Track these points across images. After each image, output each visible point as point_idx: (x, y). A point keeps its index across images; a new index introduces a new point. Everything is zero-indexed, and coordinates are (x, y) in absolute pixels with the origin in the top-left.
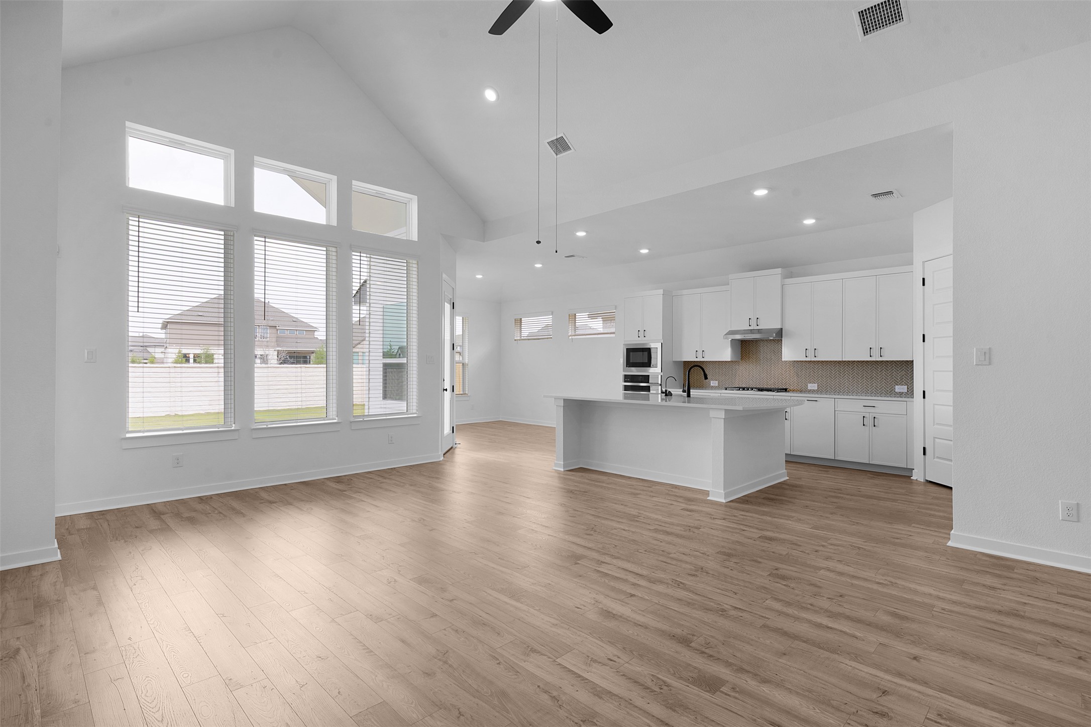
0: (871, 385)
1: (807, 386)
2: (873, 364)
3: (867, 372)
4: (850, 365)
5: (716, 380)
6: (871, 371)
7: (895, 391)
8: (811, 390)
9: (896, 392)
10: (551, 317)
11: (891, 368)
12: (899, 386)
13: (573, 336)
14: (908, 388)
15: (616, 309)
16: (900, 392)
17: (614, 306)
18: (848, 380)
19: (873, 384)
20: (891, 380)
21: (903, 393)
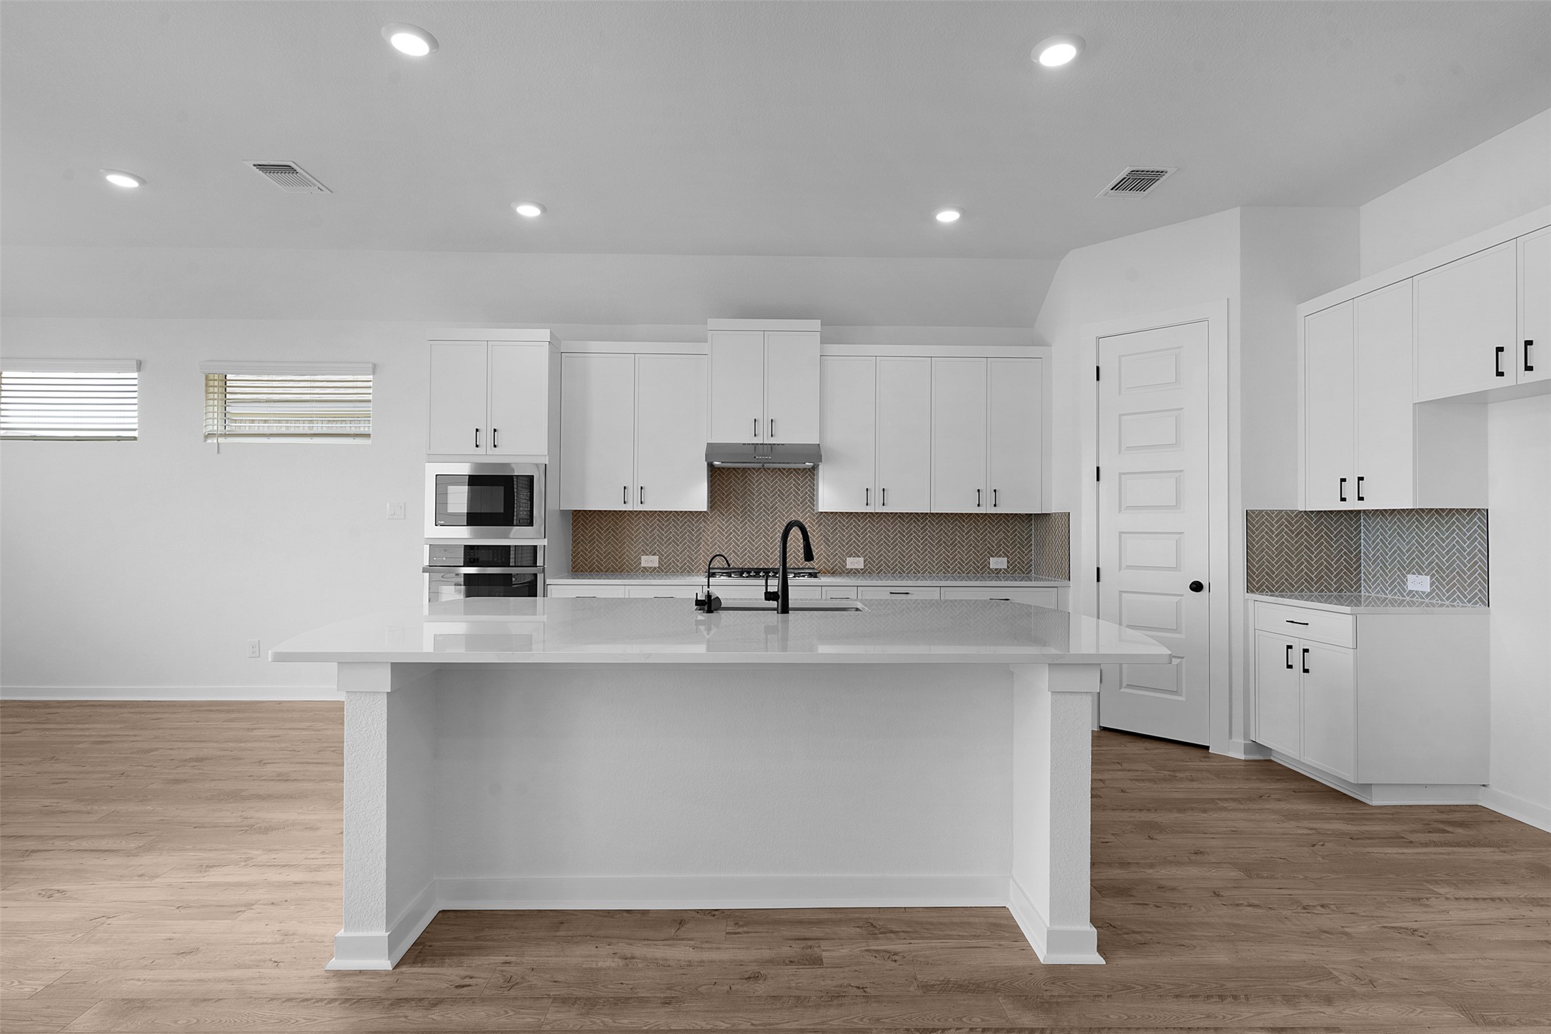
0: (953, 558)
1: (845, 562)
2: (955, 521)
3: (946, 534)
4: (919, 521)
5: (654, 554)
6: (953, 532)
7: (989, 567)
8: (852, 569)
9: (991, 569)
10: (135, 375)
11: (984, 527)
12: (995, 559)
13: (221, 435)
14: (1008, 562)
15: (374, 373)
16: (996, 570)
17: (371, 365)
18: (917, 550)
19: (956, 555)
20: (983, 548)
21: (1001, 570)
